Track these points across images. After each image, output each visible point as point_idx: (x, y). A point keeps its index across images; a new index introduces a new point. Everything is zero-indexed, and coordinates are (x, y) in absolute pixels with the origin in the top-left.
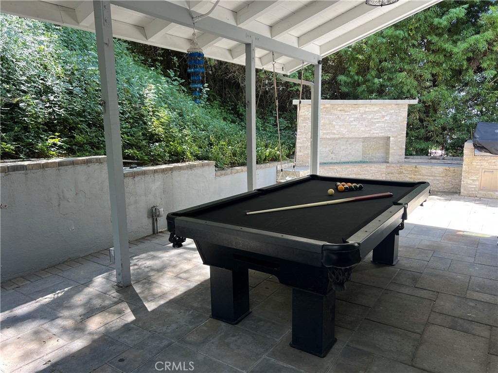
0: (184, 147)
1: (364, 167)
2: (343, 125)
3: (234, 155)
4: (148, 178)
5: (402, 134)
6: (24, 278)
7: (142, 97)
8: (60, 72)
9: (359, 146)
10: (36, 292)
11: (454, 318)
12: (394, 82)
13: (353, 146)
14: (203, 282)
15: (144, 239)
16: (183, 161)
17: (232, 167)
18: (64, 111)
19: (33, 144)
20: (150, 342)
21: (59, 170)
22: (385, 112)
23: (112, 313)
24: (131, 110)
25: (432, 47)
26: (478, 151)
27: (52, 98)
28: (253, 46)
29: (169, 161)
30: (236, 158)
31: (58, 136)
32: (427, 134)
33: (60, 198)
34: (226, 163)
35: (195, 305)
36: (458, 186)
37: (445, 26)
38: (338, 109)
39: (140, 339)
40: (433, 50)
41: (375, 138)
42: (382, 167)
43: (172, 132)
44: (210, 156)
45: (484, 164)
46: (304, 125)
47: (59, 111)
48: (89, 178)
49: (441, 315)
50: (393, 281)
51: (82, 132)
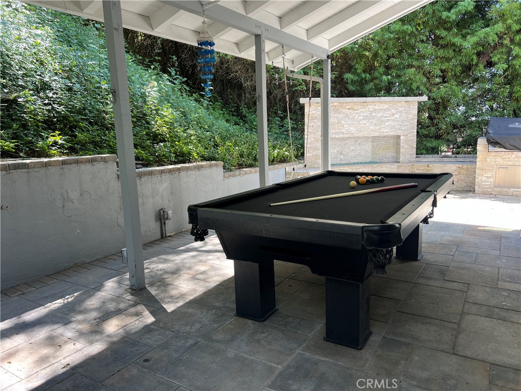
0: (190, 147)
1: (375, 167)
2: (352, 124)
3: (242, 156)
4: (155, 179)
5: (412, 132)
6: (28, 284)
7: (143, 96)
8: (58, 68)
9: (368, 146)
10: (43, 298)
11: (488, 307)
12: (403, 79)
13: (363, 146)
14: (222, 283)
15: (152, 243)
16: (190, 162)
17: (239, 169)
18: (64, 108)
19: (32, 143)
20: (174, 342)
21: (63, 168)
22: (395, 110)
23: (130, 316)
24: (133, 109)
25: (441, 42)
26: (492, 147)
27: (51, 95)
28: (263, 37)
29: (175, 161)
30: (243, 159)
31: (59, 135)
32: (438, 132)
33: (65, 199)
34: (233, 164)
35: (217, 304)
36: (472, 184)
37: (454, 21)
38: (347, 107)
39: (163, 339)
40: (442, 45)
41: (385, 137)
42: (393, 167)
43: (177, 131)
44: (217, 157)
45: (498, 160)
46: (312, 124)
47: (59, 108)
48: (93, 178)
49: (476, 305)
50: (421, 275)
51: (83, 131)
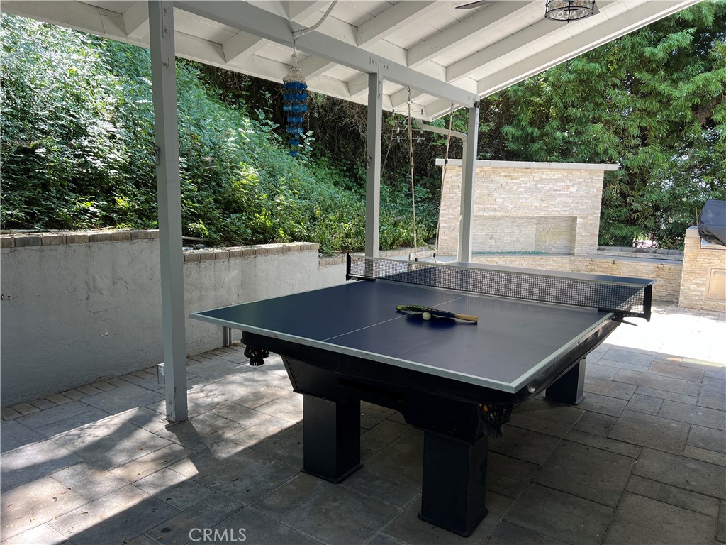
0: (275, 221)
1: (538, 260)
2: (509, 198)
3: (348, 235)
4: (220, 264)
5: (595, 213)
6: (31, 404)
7: (216, 147)
8: (99, 106)
9: (531, 230)
12: (585, 137)
13: (523, 229)
15: (210, 353)
16: (273, 242)
17: (343, 253)
18: (102, 162)
19: (53, 209)
20: (210, 505)
21: (90, 247)
22: (571, 181)
24: (199, 165)
25: (641, 88)
26: (706, 242)
27: (85, 143)
28: (380, 77)
30: (350, 240)
31: (91, 200)
32: (631, 215)
33: (90, 288)
34: (334, 246)
35: (280, 452)
36: (675, 293)
37: (662, 59)
38: (502, 174)
39: (195, 500)
40: (643, 93)
41: (555, 218)
42: (564, 261)
43: (258, 199)
44: (312, 235)
45: (715, 261)
46: (451, 195)
47: (94, 162)
48: (132, 261)
49: (645, 480)
50: (575, 428)
51: (126, 195)
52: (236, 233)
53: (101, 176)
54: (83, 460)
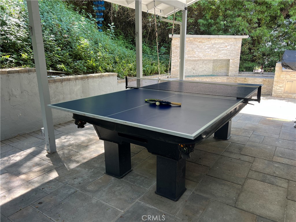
0: (97, 63)
1: (213, 79)
2: (201, 51)
3: (131, 69)
4: (71, 83)
5: (238, 58)
7: (69, 30)
9: (210, 65)
11: (264, 174)
12: (234, 24)
13: (207, 65)
21: (8, 76)
22: (228, 43)
24: (61, 38)
26: (284, 68)
27: (6, 29)
29: (86, 72)
30: (132, 72)
32: (253, 58)
33: (10, 95)
35: (96, 165)
36: (271, 91)
38: (198, 41)
39: (55, 188)
41: (221, 60)
42: (224, 78)
43: (89, 54)
44: (114, 70)
45: (288, 76)
46: (176, 51)
47: (10, 37)
48: (30, 82)
49: (256, 172)
50: (227, 150)
51: (27, 52)
52: (80, 69)
53: (14, 44)
54: (7, 172)
